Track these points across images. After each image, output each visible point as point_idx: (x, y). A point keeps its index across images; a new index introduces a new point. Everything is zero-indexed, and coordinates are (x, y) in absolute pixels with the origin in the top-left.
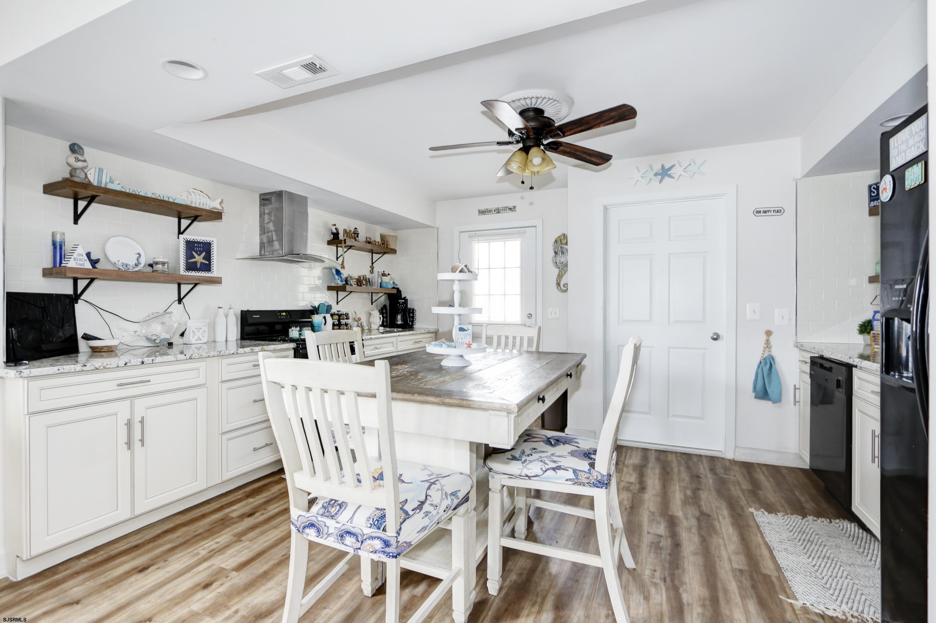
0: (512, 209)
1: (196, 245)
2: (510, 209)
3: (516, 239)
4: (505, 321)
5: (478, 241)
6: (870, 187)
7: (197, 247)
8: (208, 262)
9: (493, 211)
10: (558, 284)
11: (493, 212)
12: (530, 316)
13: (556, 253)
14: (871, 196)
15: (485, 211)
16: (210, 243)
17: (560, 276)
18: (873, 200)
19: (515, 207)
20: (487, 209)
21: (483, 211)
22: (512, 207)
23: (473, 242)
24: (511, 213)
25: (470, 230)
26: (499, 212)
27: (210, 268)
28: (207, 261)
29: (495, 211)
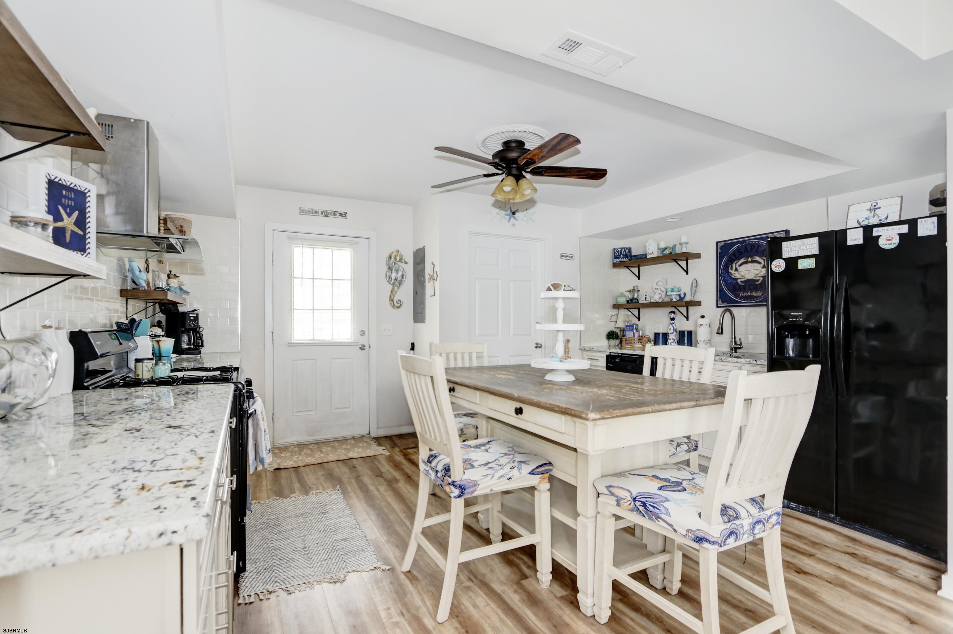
0: (343, 215)
1: (64, 192)
2: (341, 215)
3: (347, 249)
4: (333, 339)
5: (302, 244)
6: (614, 250)
7: (66, 197)
8: (82, 233)
9: (320, 212)
10: (392, 300)
11: (320, 214)
12: (363, 333)
13: (390, 269)
14: (615, 256)
15: (309, 211)
16: (85, 194)
17: (393, 293)
18: (616, 258)
19: (346, 214)
20: (312, 209)
21: (306, 211)
22: (343, 213)
23: (293, 245)
24: (342, 220)
25: (288, 230)
26: (326, 216)
27: (85, 245)
28: (81, 230)
29: (322, 213)
